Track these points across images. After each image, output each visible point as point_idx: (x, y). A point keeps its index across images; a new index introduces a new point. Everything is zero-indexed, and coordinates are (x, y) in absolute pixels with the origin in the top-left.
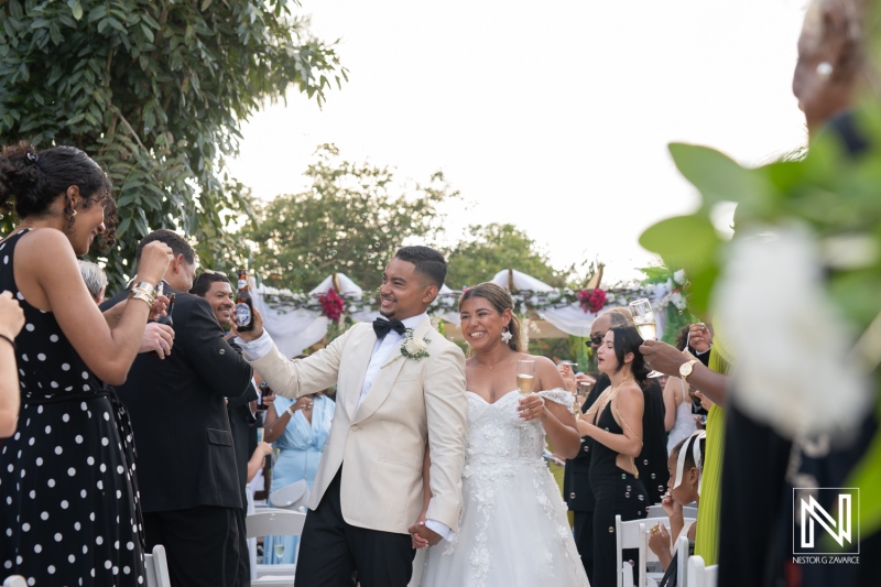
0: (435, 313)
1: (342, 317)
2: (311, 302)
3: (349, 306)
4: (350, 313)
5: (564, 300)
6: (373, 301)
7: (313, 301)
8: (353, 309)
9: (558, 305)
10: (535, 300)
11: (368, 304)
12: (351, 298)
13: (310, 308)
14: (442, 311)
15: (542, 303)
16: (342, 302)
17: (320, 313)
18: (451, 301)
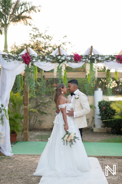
0: (64, 62)
1: (30, 63)
2: (19, 58)
3: (33, 59)
4: (33, 62)
5: (110, 59)
6: (41, 58)
7: (20, 57)
8: (34, 60)
9: (108, 61)
10: (100, 58)
11: (40, 59)
12: (34, 57)
13: (19, 60)
14: (66, 62)
15: (102, 60)
16: (30, 58)
17: (22, 62)
18: (69, 58)
